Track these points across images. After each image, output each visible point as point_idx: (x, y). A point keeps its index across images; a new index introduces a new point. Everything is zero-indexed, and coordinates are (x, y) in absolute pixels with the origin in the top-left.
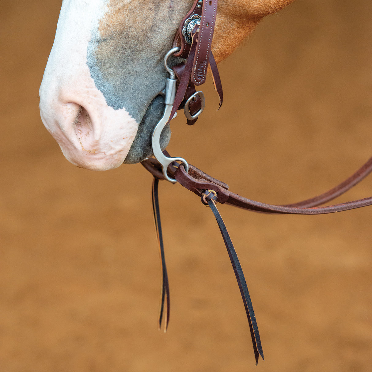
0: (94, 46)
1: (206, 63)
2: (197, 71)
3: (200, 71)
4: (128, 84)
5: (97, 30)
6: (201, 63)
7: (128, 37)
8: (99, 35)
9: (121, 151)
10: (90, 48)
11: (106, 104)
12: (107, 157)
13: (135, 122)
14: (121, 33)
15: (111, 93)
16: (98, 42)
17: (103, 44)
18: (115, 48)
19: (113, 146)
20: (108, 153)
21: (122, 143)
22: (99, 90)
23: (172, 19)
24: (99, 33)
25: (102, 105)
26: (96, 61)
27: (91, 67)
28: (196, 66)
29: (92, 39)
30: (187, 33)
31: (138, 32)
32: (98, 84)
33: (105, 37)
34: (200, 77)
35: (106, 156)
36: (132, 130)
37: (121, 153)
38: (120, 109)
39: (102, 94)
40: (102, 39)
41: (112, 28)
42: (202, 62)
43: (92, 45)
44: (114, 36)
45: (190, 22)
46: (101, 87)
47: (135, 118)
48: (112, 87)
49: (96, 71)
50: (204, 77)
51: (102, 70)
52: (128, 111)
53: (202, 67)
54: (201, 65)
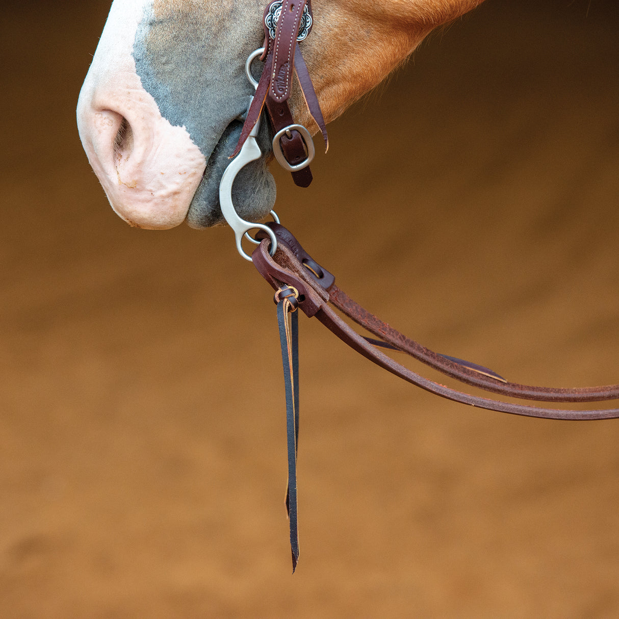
0: (146, 30)
1: (289, 66)
2: (276, 80)
3: (281, 80)
4: (193, 94)
5: (151, 7)
6: (281, 67)
7: (196, 23)
8: (152, 14)
9: (175, 193)
10: (139, 33)
11: (159, 114)
12: (155, 200)
13: (199, 152)
14: (186, 15)
15: (168, 100)
16: (151, 24)
17: (157, 28)
18: (175, 36)
19: (164, 183)
20: (158, 194)
21: (178, 181)
22: (148, 93)
23: (259, 4)
24: (153, 11)
25: (152, 114)
26: (146, 52)
27: (138, 60)
28: (275, 71)
29: (143, 20)
30: (272, 23)
31: (211, 17)
32: (147, 84)
33: (161, 17)
34: (281, 89)
35: (154, 198)
36: (192, 163)
37: (176, 196)
38: (178, 126)
39: (153, 98)
40: (156, 20)
41: (172, 6)
42: (282, 65)
43: (143, 29)
44: (174, 18)
45: (278, 8)
46: (152, 90)
47: (198, 145)
48: (170, 91)
49: (145, 66)
50: (287, 90)
51: (154, 65)
52: (189, 132)
53: (283, 73)
54: (282, 70)
